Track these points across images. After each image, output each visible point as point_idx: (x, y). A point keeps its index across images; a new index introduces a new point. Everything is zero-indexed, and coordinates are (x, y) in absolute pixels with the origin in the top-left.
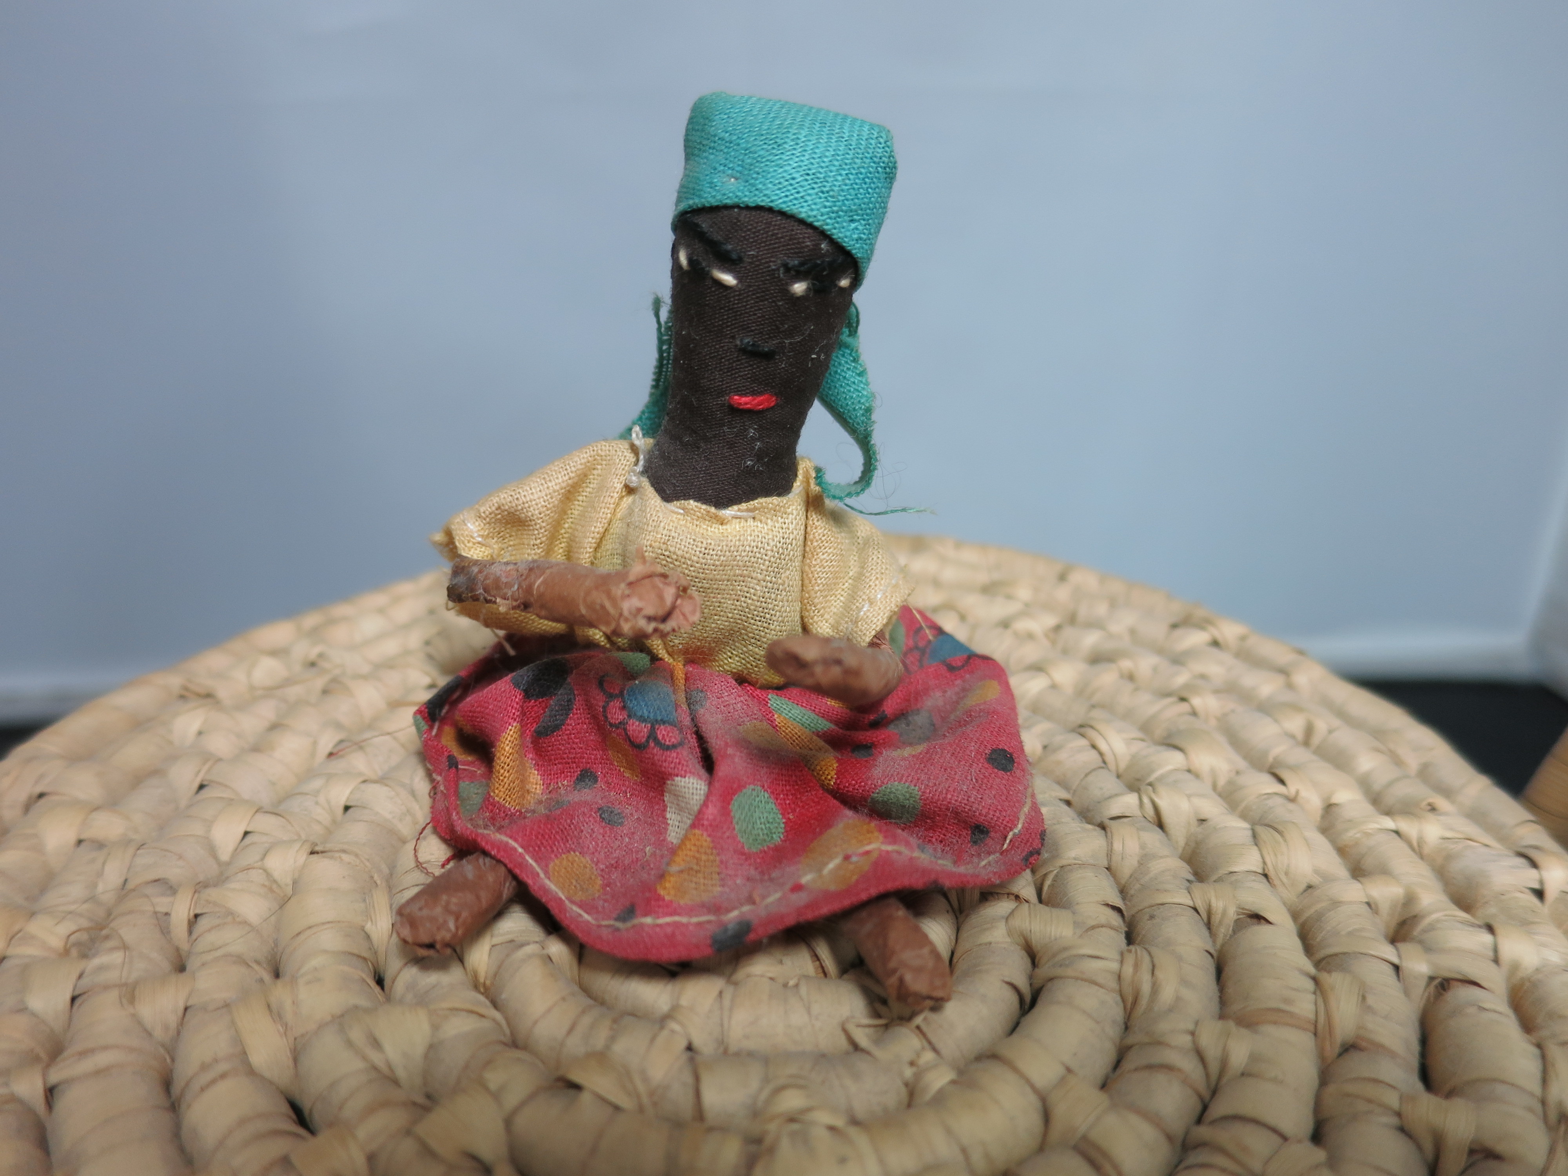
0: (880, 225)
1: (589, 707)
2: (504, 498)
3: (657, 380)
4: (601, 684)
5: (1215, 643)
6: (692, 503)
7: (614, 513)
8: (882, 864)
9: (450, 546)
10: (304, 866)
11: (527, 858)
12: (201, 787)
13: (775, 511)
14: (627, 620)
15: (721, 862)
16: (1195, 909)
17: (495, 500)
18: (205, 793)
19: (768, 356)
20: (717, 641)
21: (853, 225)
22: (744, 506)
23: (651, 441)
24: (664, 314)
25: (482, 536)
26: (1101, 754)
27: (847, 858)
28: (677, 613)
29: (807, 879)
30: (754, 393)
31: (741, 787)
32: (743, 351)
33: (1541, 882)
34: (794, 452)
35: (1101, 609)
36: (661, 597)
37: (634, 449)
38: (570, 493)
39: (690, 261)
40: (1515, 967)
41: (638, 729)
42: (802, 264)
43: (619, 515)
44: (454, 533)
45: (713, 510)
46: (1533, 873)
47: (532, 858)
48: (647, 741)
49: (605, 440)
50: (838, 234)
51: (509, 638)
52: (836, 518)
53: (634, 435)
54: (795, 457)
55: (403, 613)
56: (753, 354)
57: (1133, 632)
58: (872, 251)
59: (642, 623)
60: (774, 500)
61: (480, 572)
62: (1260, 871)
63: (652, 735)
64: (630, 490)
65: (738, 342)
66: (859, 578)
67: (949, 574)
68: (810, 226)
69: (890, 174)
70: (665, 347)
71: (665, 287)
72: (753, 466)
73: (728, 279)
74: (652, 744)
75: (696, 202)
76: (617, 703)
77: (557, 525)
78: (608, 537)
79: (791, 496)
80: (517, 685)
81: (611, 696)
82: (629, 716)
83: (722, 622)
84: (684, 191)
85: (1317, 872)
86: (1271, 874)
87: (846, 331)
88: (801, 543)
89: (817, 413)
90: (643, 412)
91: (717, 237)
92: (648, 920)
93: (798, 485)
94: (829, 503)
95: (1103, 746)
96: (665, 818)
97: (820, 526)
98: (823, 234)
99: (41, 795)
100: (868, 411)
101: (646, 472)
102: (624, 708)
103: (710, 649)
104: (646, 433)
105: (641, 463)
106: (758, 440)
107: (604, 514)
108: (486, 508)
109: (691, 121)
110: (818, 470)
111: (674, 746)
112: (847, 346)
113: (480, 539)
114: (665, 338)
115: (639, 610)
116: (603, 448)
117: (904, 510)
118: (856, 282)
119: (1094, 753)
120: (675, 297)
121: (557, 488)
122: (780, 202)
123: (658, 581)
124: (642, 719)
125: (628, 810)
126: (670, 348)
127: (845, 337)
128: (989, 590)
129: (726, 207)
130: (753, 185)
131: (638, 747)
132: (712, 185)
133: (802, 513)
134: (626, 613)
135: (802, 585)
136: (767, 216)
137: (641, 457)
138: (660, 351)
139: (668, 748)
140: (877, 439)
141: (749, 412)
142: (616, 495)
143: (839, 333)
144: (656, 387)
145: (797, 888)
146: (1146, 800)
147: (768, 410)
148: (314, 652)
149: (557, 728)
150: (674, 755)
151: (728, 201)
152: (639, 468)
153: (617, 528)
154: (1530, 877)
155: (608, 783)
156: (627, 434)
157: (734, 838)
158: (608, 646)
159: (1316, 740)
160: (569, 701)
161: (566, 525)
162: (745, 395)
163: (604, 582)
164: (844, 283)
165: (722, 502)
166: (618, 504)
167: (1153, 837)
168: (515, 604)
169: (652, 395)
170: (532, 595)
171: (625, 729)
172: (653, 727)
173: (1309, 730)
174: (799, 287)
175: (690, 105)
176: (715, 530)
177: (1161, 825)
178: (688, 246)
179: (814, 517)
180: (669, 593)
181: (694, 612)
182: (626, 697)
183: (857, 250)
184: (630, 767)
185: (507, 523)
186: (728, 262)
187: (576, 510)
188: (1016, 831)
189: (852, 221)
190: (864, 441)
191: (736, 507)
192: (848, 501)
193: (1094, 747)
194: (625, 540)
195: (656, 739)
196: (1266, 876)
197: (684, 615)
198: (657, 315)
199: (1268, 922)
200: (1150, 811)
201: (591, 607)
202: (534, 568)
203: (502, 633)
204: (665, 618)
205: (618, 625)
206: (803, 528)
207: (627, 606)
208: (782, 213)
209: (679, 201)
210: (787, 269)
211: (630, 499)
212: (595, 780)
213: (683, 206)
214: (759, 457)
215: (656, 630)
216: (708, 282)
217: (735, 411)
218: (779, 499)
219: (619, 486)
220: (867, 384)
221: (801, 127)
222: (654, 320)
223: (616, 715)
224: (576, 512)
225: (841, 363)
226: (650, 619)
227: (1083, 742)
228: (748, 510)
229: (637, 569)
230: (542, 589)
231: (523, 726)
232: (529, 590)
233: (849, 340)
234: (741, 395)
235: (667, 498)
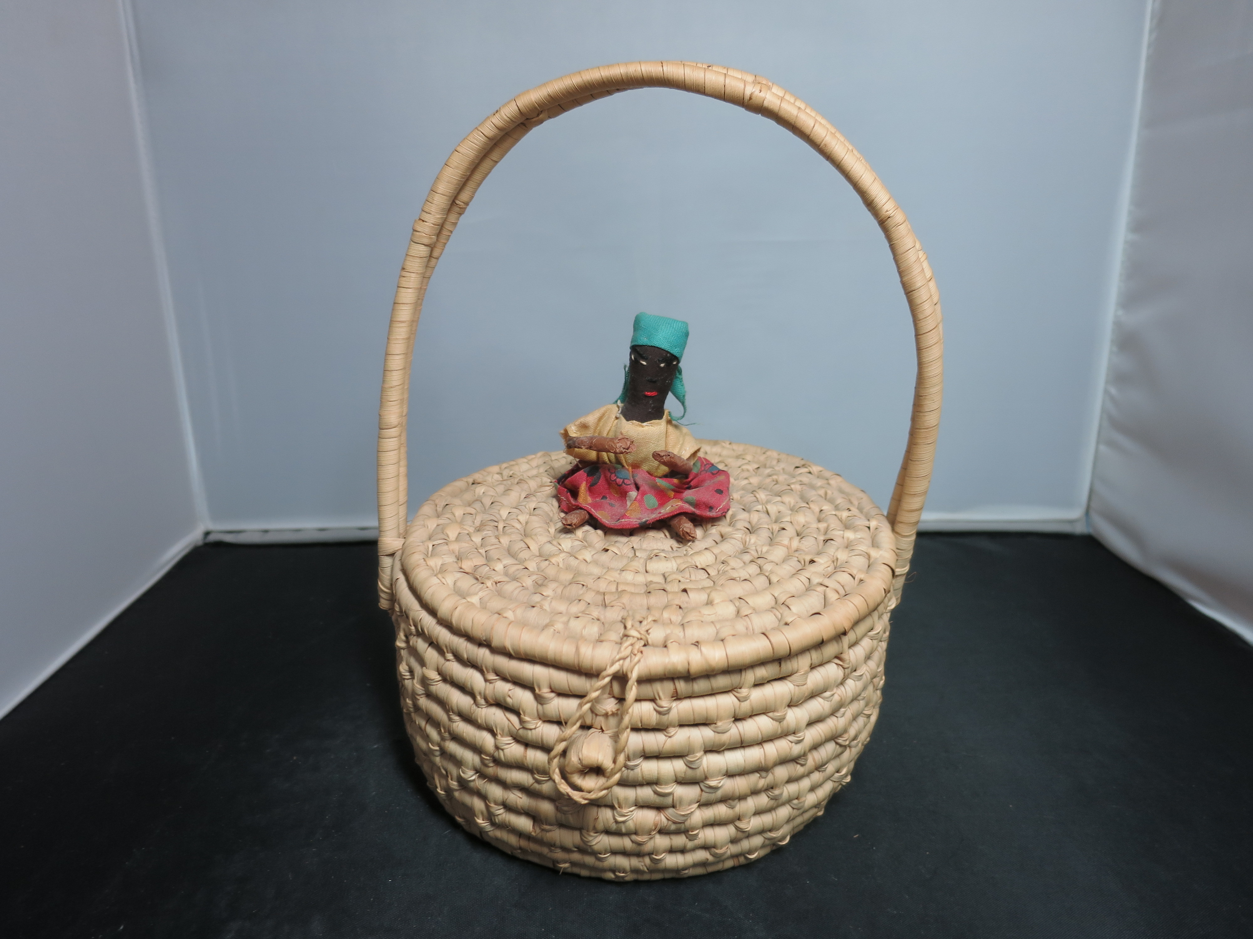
0: (684, 348)
1: (605, 477)
2: (582, 420)
3: (624, 387)
4: (609, 470)
5: (810, 473)
6: (634, 421)
7: (612, 425)
8: (681, 507)
9: (566, 435)
10: (528, 518)
11: (592, 509)
12: (492, 503)
13: (658, 424)
14: (618, 449)
15: (641, 510)
16: (769, 529)
17: (579, 421)
18: (493, 504)
19: (655, 382)
20: (641, 461)
21: (676, 349)
22: (649, 422)
23: (623, 405)
24: (627, 369)
25: (576, 431)
26: (757, 498)
27: (672, 506)
28: (630, 448)
29: (662, 511)
30: (651, 392)
31: (646, 494)
32: (648, 381)
33: (870, 525)
34: (663, 407)
35: (774, 462)
36: (626, 443)
37: (618, 407)
38: (600, 419)
39: (635, 358)
40: (848, 539)
41: (619, 481)
42: (663, 360)
43: (614, 425)
44: (568, 430)
45: (640, 423)
46: (868, 522)
47: (593, 509)
48: (622, 484)
49: (610, 404)
50: (672, 352)
51: (580, 462)
52: (676, 427)
53: (618, 403)
54: (663, 409)
55: (534, 463)
56: (651, 381)
57: (783, 469)
58: (682, 355)
59: (622, 449)
60: (657, 421)
61: (576, 439)
62: (790, 521)
63: (623, 482)
64: (617, 418)
65: (647, 378)
66: (683, 444)
67: (725, 453)
68: (665, 350)
69: (687, 335)
70: (627, 378)
71: (628, 363)
72: (651, 411)
73: (644, 363)
74: (623, 484)
75: (636, 343)
76: (614, 475)
77: (596, 428)
78: (610, 431)
79: (662, 420)
80: (585, 472)
81: (612, 473)
82: (617, 478)
83: (642, 455)
84: (633, 340)
85: (806, 522)
86: (792, 522)
87: (678, 374)
88: (665, 433)
89: (670, 396)
90: (620, 396)
91: (641, 353)
92: (623, 520)
93: (664, 417)
94: (674, 422)
95: (758, 496)
96: (626, 504)
97: (671, 429)
98: (668, 352)
99: (447, 505)
100: (684, 396)
101: (621, 413)
102: (615, 476)
103: (639, 464)
104: (622, 402)
105: (620, 411)
106: (653, 404)
107: (610, 424)
108: (577, 423)
109: (635, 321)
110: (669, 412)
111: (629, 484)
112: (678, 378)
113: (575, 432)
114: (627, 375)
115: (621, 446)
116: (610, 406)
117: (694, 424)
118: (678, 362)
119: (755, 498)
120: (630, 366)
121: (596, 417)
122: (657, 345)
123: (626, 440)
124: (621, 478)
125: (616, 504)
126: (628, 378)
127: (678, 375)
128: (738, 457)
129: (644, 345)
130: (650, 340)
131: (620, 486)
132: (640, 340)
133: (666, 425)
134: (618, 447)
135: (666, 446)
136: (654, 348)
137: (620, 409)
138: (626, 379)
139: (628, 485)
140: (687, 403)
141: (650, 397)
142: (613, 419)
143: (676, 375)
144: (624, 389)
145: (660, 513)
146: (764, 507)
147: (655, 396)
148: (511, 473)
149: (596, 484)
150: (629, 486)
151: (644, 344)
152: (619, 412)
153: (613, 429)
154: (867, 523)
155: (610, 499)
156: (617, 401)
157: (645, 505)
158: (609, 463)
159: (828, 497)
160: (600, 476)
161: (598, 429)
162: (649, 392)
163: (612, 440)
164: (675, 363)
165: (643, 421)
166: (613, 422)
167: (764, 516)
168: (588, 447)
169: (623, 391)
170: (592, 444)
171: (616, 481)
172: (623, 480)
173: (826, 494)
174: (662, 365)
175: (635, 316)
176: (641, 429)
177: (768, 514)
178: (634, 354)
179: (669, 426)
180: (629, 443)
181: (635, 448)
182: (616, 473)
183: (677, 355)
184: (617, 493)
185: (582, 427)
186: (644, 359)
187: (601, 424)
188: (720, 507)
189: (676, 348)
190: (683, 403)
191: (646, 423)
192: (679, 421)
193: (755, 496)
194: (616, 431)
195: (624, 483)
196: (791, 522)
197: (632, 449)
198: (625, 369)
199: (786, 530)
200: (765, 509)
201: (609, 446)
202: (592, 438)
203: (578, 460)
204: (628, 449)
205: (616, 450)
206: (666, 429)
207: (618, 445)
208: (658, 348)
209: (632, 342)
210: (659, 361)
211: (617, 421)
212: (607, 498)
213: (633, 344)
214: (653, 408)
215: (625, 451)
216: (639, 364)
217: (646, 396)
218: (659, 421)
219: (614, 417)
220: (684, 388)
221: (663, 325)
222: (624, 371)
223: (613, 477)
224: (601, 425)
225: (677, 383)
226: (624, 448)
227: (752, 495)
228: (650, 424)
229: (620, 437)
230: (595, 442)
231: (587, 482)
232: (592, 443)
233: (679, 376)
234: (648, 392)
235: (628, 420)
